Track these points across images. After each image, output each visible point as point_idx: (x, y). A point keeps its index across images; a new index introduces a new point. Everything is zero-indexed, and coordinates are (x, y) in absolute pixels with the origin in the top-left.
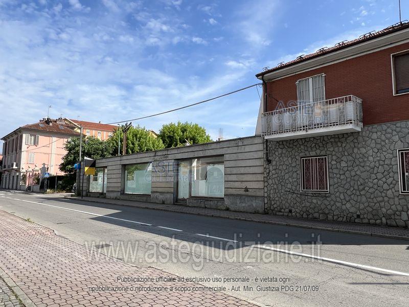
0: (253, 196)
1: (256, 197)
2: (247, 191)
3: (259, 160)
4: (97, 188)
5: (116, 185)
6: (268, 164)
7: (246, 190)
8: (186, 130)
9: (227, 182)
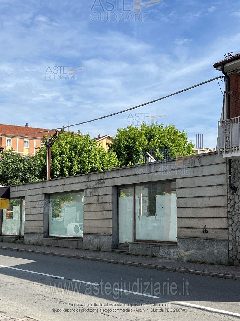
0: (213, 240)
1: (217, 240)
2: (207, 232)
3: (221, 187)
4: (12, 229)
5: (37, 224)
6: (233, 193)
7: (205, 230)
8: (153, 136)
9: (181, 219)
